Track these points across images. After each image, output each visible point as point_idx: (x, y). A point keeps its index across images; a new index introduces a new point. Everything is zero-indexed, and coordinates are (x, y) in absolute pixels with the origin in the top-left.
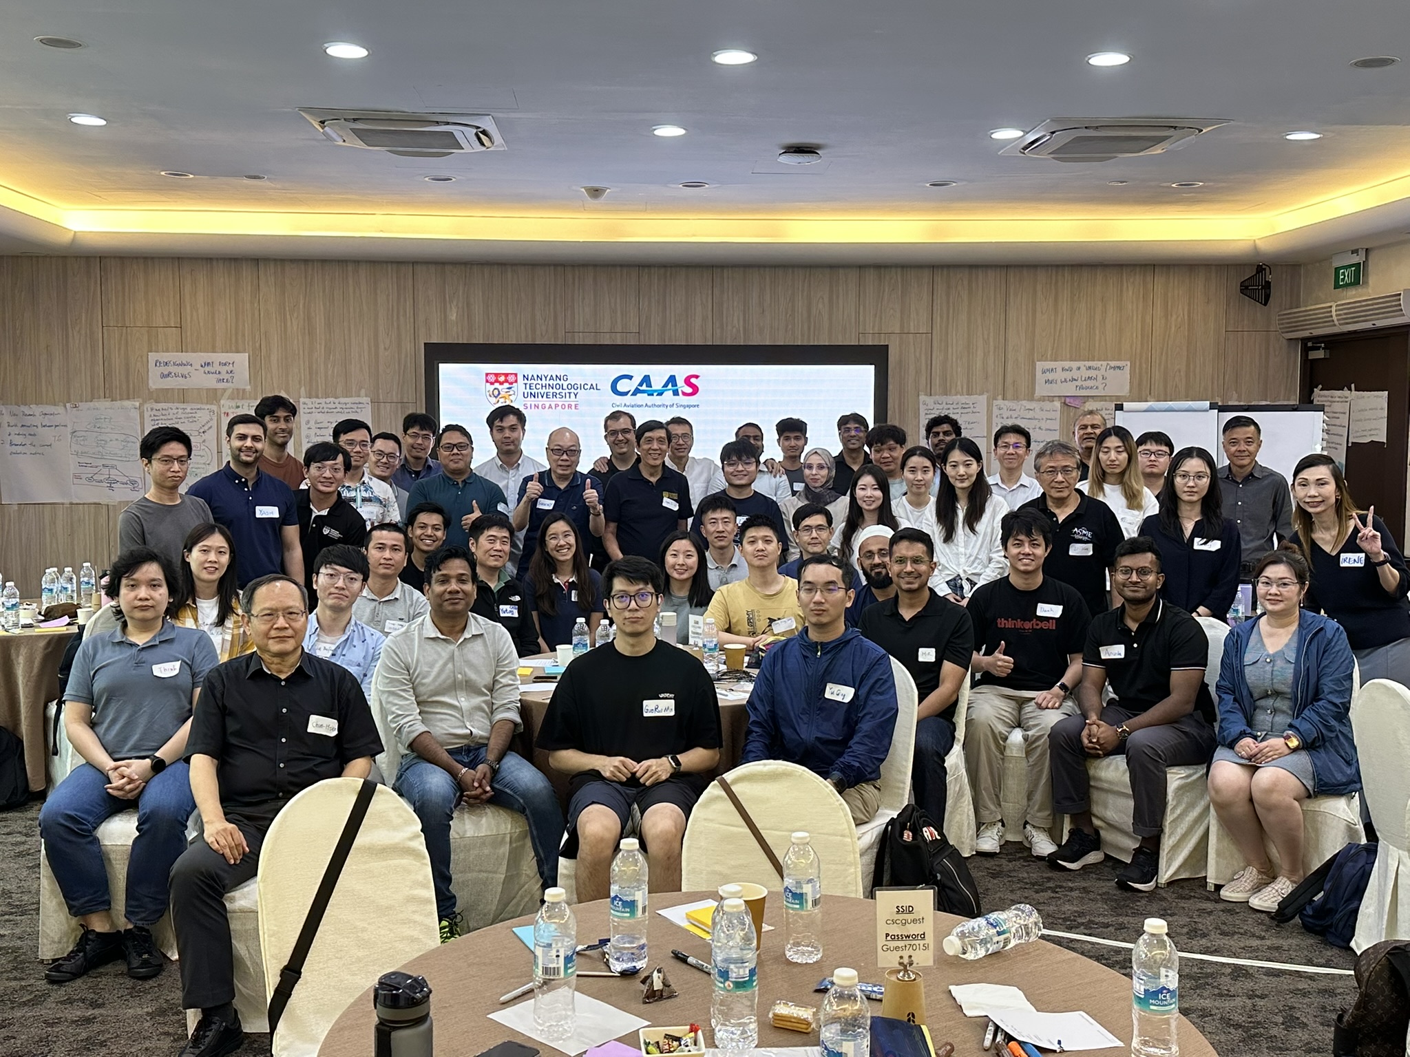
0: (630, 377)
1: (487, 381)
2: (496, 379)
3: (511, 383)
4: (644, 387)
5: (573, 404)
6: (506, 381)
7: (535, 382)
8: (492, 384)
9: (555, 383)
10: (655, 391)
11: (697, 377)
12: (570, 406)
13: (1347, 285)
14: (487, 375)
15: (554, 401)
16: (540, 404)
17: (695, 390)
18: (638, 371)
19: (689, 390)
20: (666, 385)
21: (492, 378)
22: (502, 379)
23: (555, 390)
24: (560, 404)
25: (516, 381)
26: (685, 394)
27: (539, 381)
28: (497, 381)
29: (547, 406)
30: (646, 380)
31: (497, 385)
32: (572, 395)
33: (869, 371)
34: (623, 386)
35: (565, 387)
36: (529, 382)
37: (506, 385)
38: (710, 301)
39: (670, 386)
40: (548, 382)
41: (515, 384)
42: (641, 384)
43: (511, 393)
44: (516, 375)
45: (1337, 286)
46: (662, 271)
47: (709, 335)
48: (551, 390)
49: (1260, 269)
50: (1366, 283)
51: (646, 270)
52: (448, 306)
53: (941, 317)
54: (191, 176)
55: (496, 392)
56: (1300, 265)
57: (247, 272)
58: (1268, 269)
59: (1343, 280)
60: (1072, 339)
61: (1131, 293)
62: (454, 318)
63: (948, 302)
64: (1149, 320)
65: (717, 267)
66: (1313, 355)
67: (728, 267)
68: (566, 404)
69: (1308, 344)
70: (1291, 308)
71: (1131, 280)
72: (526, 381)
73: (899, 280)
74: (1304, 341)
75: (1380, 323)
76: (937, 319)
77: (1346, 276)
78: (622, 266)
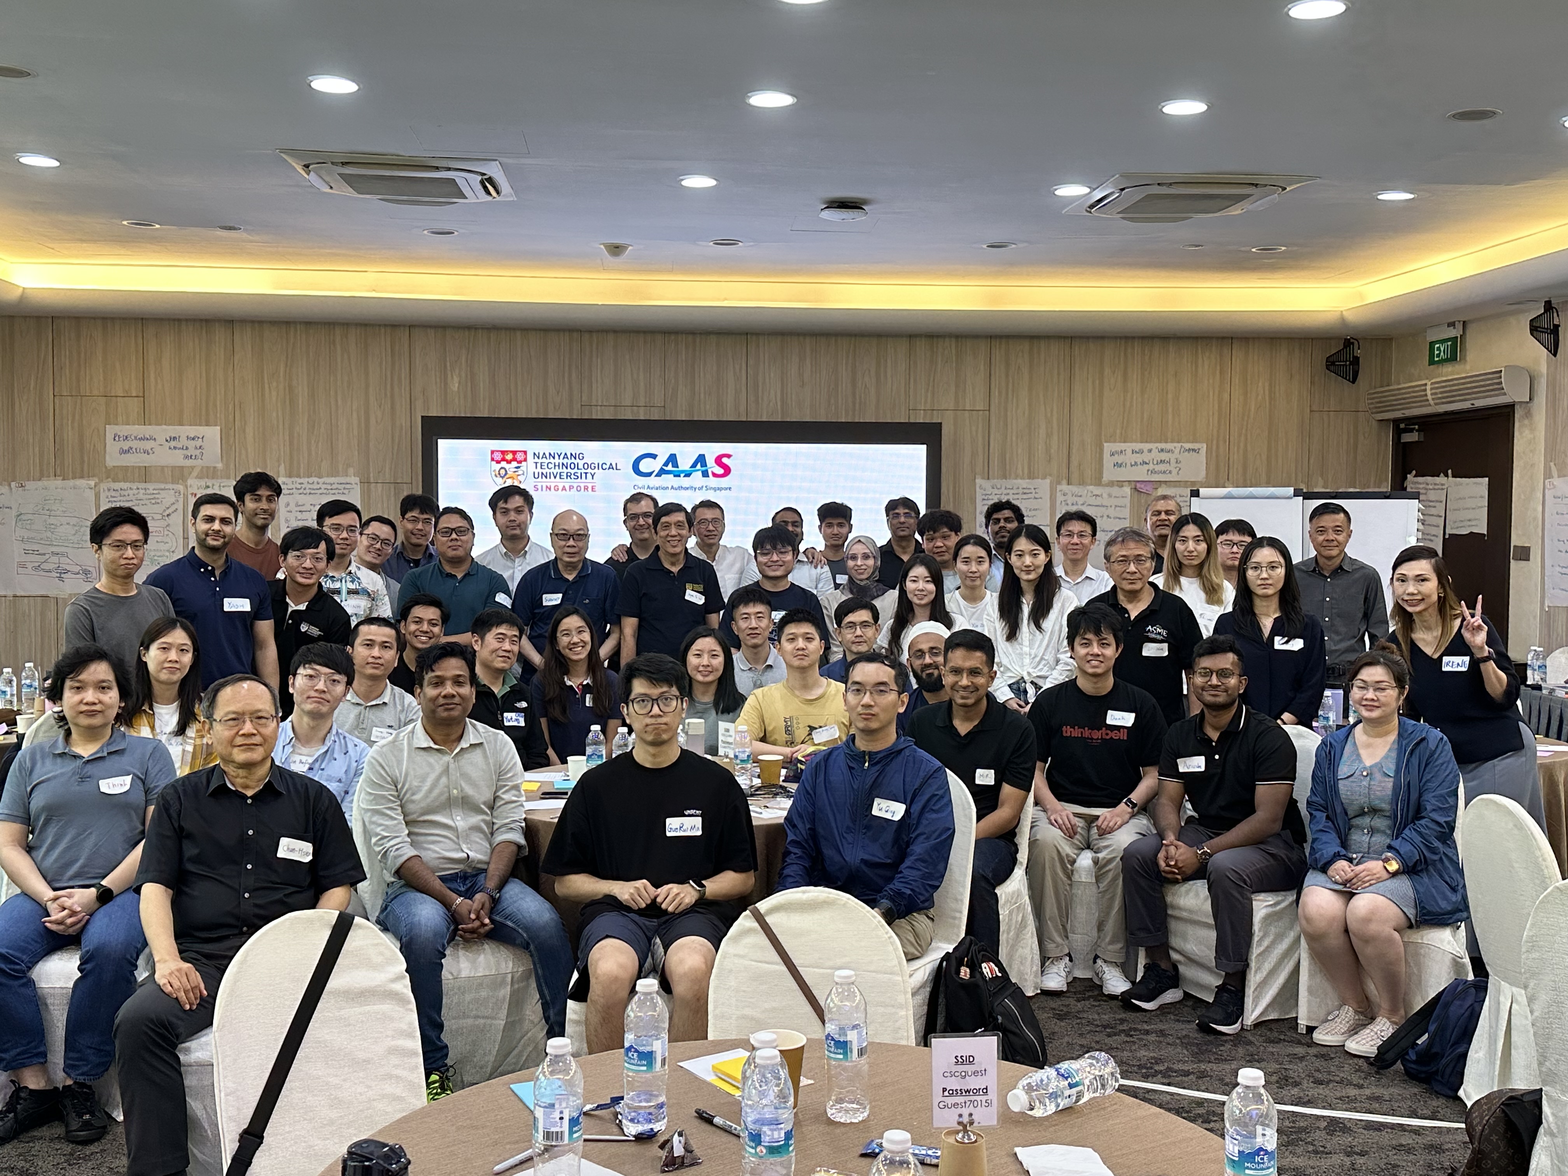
0: (654, 456)
1: (493, 459)
2: (502, 457)
3: (520, 462)
4: (670, 467)
5: (590, 486)
6: (514, 459)
7: (548, 461)
8: (498, 462)
9: (569, 462)
10: (682, 472)
11: (729, 456)
12: (586, 488)
13: (1442, 362)
14: (492, 452)
15: (567, 483)
16: (553, 486)
17: (727, 470)
18: (663, 449)
19: (720, 471)
20: (694, 465)
21: (498, 456)
22: (509, 457)
23: (569, 470)
24: (575, 485)
25: (525, 460)
26: (715, 475)
27: (552, 460)
28: (503, 459)
29: (560, 488)
30: (672, 459)
31: (504, 464)
32: (589, 476)
33: (921, 450)
34: (644, 466)
35: (581, 466)
36: (540, 461)
37: (514, 464)
38: (744, 372)
39: (699, 466)
40: (561, 461)
41: (524, 463)
42: (666, 464)
43: (520, 472)
44: (525, 452)
45: (1432, 362)
46: (690, 338)
47: (742, 408)
48: (565, 470)
49: (1348, 343)
50: (1463, 359)
51: (673, 337)
52: (449, 373)
53: (1000, 393)
54: (158, 226)
55: (503, 472)
56: (1391, 339)
57: (220, 334)
58: (1356, 343)
59: (1438, 355)
60: (1142, 418)
61: (1206, 367)
62: (456, 389)
63: (1007, 376)
64: (1226, 396)
65: (752, 334)
66: (1407, 438)
67: (764, 334)
68: (582, 485)
69: (1400, 426)
70: (1382, 387)
71: (1207, 354)
72: (536, 460)
73: (954, 351)
74: (1396, 422)
75: (1480, 403)
76: (995, 393)
77: (1441, 350)
78: (645, 332)
